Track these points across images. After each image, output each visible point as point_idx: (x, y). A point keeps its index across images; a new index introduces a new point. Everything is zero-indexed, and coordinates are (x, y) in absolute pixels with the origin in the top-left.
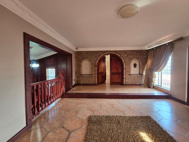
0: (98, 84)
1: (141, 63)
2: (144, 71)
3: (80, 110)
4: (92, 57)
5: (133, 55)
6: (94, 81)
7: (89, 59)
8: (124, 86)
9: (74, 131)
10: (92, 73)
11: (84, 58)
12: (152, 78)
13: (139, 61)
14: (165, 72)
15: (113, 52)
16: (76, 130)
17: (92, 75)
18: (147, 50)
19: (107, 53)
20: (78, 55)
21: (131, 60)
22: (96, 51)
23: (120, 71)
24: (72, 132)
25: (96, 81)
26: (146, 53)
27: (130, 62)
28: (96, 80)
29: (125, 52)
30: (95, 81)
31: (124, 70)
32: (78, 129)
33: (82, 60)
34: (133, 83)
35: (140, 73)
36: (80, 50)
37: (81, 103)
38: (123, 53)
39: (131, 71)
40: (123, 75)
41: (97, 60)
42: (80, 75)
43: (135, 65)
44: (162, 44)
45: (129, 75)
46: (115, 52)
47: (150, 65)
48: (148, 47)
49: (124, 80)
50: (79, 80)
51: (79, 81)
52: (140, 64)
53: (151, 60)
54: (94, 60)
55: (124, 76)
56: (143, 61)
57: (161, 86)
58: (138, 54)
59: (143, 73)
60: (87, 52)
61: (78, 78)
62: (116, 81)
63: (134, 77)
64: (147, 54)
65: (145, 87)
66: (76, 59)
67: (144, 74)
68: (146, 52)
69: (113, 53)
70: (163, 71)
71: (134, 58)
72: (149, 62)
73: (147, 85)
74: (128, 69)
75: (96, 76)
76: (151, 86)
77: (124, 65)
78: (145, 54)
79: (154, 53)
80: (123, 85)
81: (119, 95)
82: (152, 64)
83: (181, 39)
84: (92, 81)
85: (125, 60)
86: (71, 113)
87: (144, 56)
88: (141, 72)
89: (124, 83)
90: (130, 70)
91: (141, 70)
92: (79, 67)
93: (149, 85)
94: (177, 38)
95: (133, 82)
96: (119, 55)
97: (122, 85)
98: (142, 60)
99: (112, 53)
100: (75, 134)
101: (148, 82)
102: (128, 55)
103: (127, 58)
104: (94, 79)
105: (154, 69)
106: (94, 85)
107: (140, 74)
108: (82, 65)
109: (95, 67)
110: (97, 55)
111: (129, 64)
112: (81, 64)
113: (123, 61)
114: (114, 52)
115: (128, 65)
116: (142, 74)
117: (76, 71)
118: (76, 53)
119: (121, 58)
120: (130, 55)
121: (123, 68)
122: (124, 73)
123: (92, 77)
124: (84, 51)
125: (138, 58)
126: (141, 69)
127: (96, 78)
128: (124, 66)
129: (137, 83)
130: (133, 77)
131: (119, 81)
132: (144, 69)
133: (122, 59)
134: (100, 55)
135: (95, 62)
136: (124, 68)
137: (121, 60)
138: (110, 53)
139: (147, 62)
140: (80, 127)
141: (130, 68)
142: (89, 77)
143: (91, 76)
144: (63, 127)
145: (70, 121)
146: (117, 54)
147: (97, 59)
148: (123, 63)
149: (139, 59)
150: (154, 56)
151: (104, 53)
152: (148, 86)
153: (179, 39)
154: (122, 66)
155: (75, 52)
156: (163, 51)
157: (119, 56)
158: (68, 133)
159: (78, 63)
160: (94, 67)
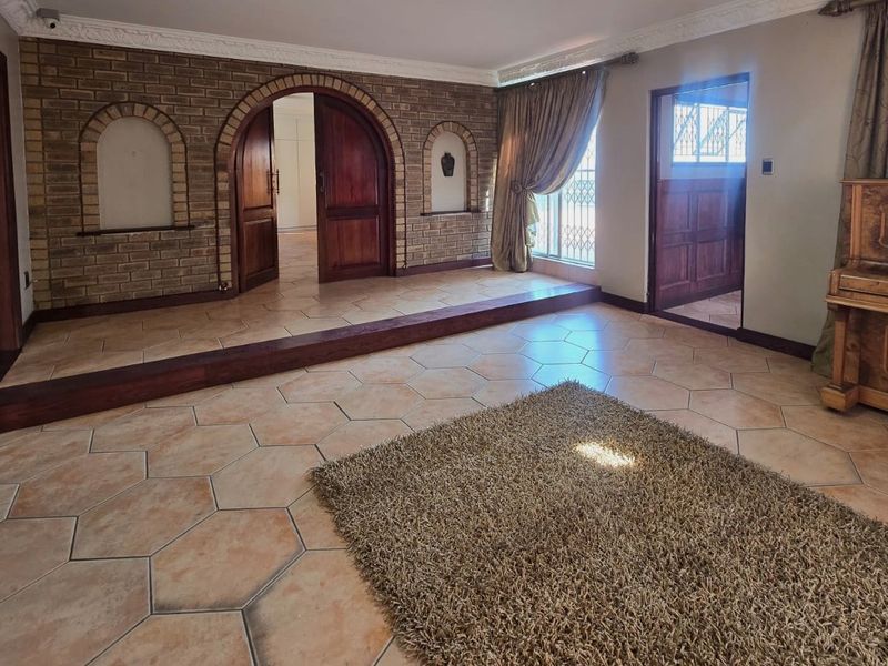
0: (240, 291)
1: (473, 154)
2: (487, 194)
3: (211, 466)
4: (192, 97)
5: (438, 108)
6: (212, 268)
7: (160, 112)
8: (398, 280)
9: (271, 588)
10: (193, 214)
11: (113, 104)
12: (525, 227)
13: (465, 142)
14: (571, 192)
15: (338, 82)
16: (276, 575)
17: (190, 227)
18: (497, 90)
19: (298, 81)
20: (52, 71)
21: (430, 132)
22: (219, 60)
23: (375, 195)
24: (259, 598)
25: (226, 266)
26: (492, 104)
27: (425, 144)
28: (226, 259)
29: (402, 86)
30: (219, 273)
31: (399, 191)
32: (289, 563)
33: (93, 117)
34: (442, 260)
35: (468, 203)
36: (77, 29)
37: (182, 431)
38: (389, 90)
39: (430, 193)
40: (394, 217)
41: (225, 123)
42: (82, 234)
43: (448, 164)
44: (564, 69)
45: (423, 215)
46: (349, 78)
47: (514, 164)
48: (504, 75)
49: (400, 243)
50: (71, 279)
51: (67, 285)
52: (468, 155)
53: (517, 140)
54: (203, 121)
55: (400, 221)
56: (481, 142)
57: (559, 256)
58: (463, 103)
59: (483, 203)
60: (140, 59)
61: (65, 261)
62: (354, 254)
63: (445, 225)
64: (495, 105)
65: (493, 269)
66: (36, 103)
67: (487, 209)
68: (495, 99)
69: (337, 87)
70: (564, 189)
71: (442, 123)
72: (509, 148)
73: (504, 258)
74: (416, 183)
75: (226, 232)
76: (519, 259)
77: (398, 160)
78: (488, 106)
79: (529, 109)
80: (395, 275)
81: (405, 324)
82: (523, 157)
83: (630, 59)
84: (189, 272)
85: (399, 131)
86: (153, 511)
87: (488, 120)
88: (473, 196)
89: (399, 265)
90: (426, 191)
91: (473, 189)
92: (68, 168)
93: (511, 257)
94: (617, 51)
95: (441, 254)
96: (372, 99)
97: (388, 275)
98: (480, 135)
99: (328, 84)
100: (294, 597)
101: (506, 247)
102: (414, 108)
103: (414, 125)
104: (212, 258)
105: (531, 181)
106: (213, 295)
107: (468, 210)
108: (94, 153)
109: (216, 169)
110: (229, 87)
111: (419, 157)
112: (85, 147)
113: (393, 138)
114: (343, 80)
115: (416, 162)
116: (478, 211)
117: (40, 202)
118: (33, 47)
119: (381, 117)
120: (425, 106)
121: (394, 176)
122: (400, 207)
123: (191, 243)
124: (111, 47)
125: (460, 128)
126: (474, 181)
127: (225, 249)
128: (399, 168)
129: (459, 258)
130: (439, 225)
131: (373, 253)
132: (488, 182)
133: (386, 123)
134: (249, 93)
135: (214, 135)
136: (399, 176)
137: (378, 130)
138: (315, 83)
139: (499, 151)
140: (292, 549)
141: (425, 176)
142: (169, 245)
143: (183, 236)
144: (163, 609)
145: (192, 552)
146: (358, 96)
147: (230, 115)
148: (390, 148)
149: (467, 134)
150: (529, 122)
151: (278, 77)
152: (507, 262)
153: (625, 56)
154: (389, 166)
155: (24, 40)
156: (567, 102)
157: (371, 106)
158: (236, 619)
159: (54, 135)
160: (205, 169)
